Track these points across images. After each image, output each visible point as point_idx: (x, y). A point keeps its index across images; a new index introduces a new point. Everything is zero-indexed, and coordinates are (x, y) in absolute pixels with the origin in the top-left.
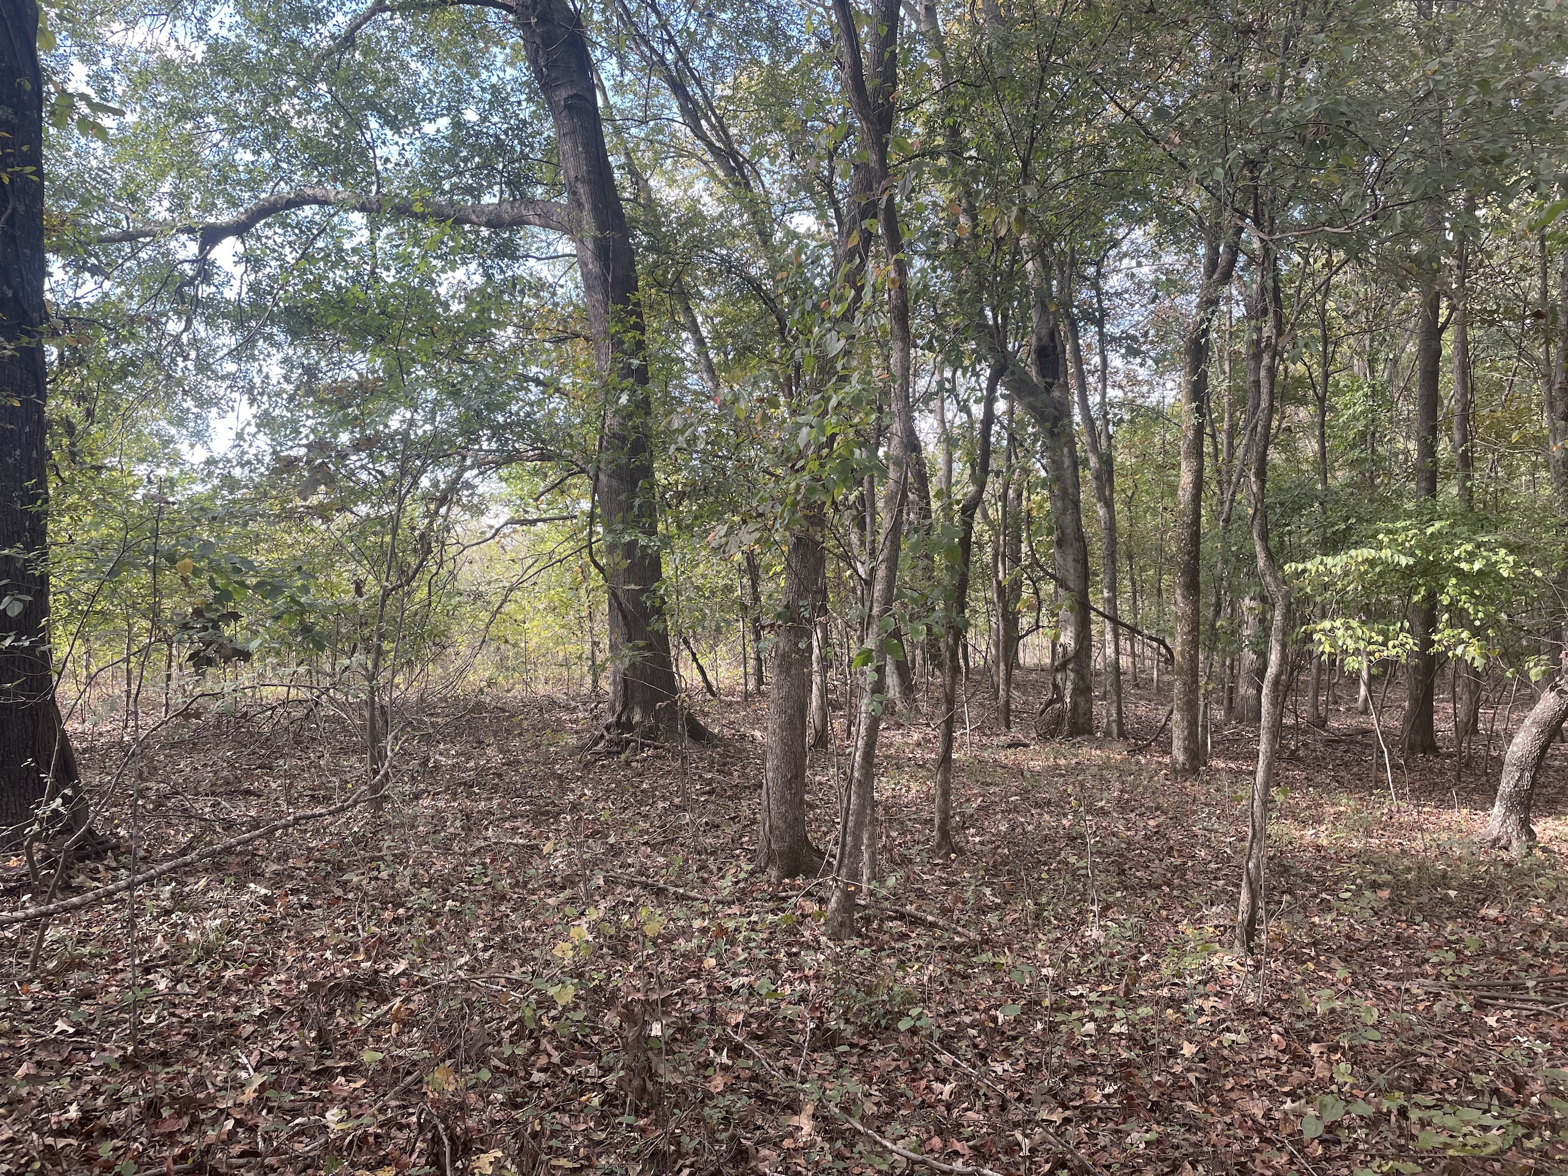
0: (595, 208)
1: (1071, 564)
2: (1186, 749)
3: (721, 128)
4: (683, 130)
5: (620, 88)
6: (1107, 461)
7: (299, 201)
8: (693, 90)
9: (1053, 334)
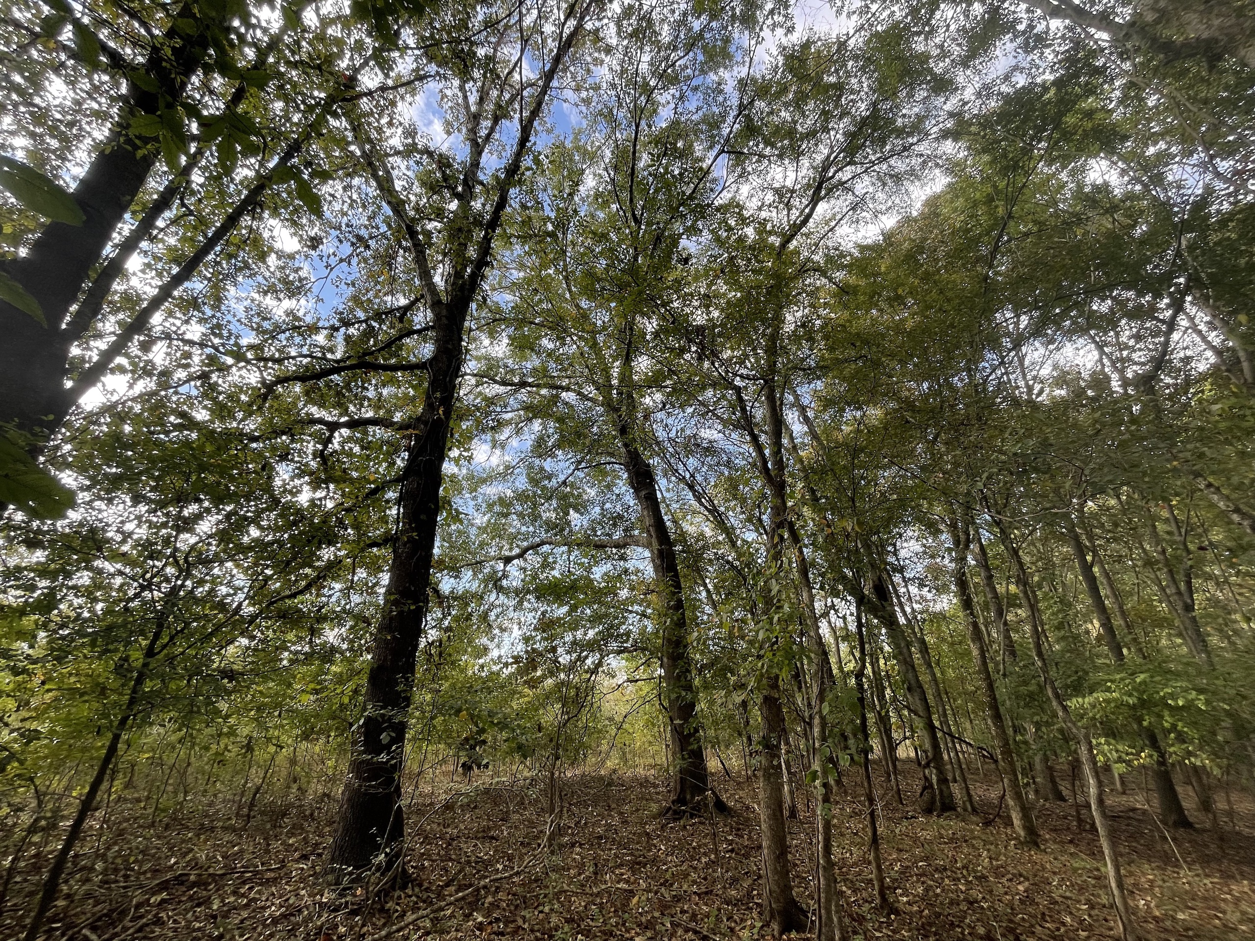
0: (658, 537)
1: (918, 702)
2: (1025, 827)
3: (711, 501)
4: (693, 502)
5: (668, 490)
6: (923, 642)
7: (543, 543)
8: (697, 488)
9: (880, 578)
